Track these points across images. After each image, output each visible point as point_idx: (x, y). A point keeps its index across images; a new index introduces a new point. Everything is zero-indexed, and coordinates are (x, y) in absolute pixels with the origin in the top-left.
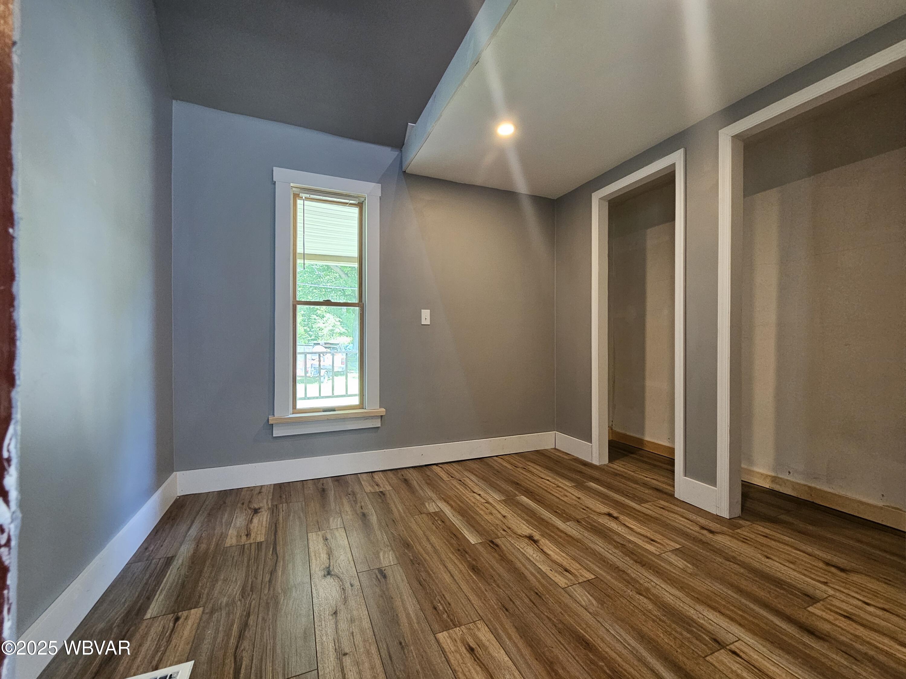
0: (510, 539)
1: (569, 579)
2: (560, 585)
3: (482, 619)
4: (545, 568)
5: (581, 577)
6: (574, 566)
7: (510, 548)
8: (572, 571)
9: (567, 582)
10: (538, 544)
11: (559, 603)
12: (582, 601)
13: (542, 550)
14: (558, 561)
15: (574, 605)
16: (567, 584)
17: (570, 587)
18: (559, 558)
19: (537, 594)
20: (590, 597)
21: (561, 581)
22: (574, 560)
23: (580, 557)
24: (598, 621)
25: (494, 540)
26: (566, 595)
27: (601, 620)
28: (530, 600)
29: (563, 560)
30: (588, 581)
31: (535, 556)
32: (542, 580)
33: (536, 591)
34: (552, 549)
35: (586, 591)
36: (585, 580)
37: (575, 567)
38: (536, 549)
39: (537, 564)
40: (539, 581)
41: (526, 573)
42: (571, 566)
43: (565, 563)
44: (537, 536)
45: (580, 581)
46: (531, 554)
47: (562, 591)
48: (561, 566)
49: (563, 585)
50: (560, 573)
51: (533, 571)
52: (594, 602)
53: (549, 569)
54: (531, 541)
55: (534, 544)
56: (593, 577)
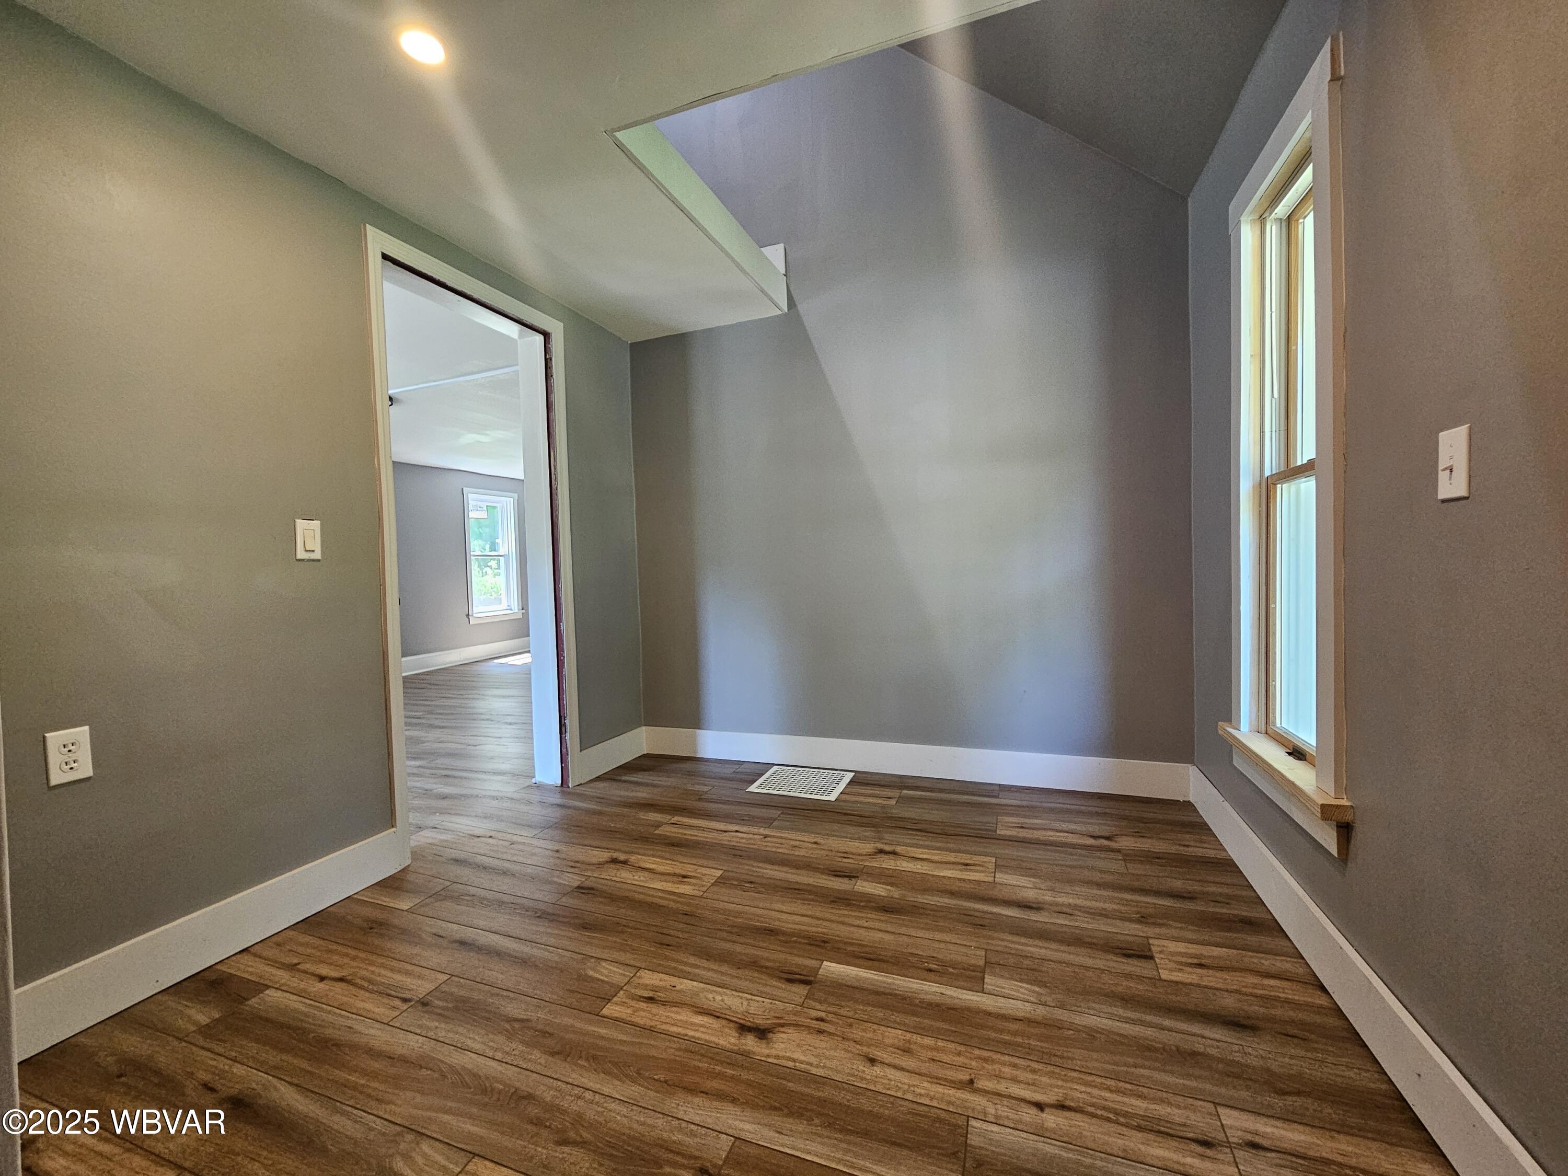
0: (790, 1007)
1: (638, 986)
2: (646, 971)
3: (701, 897)
4: (685, 985)
5: (624, 1000)
6: (645, 1015)
7: (767, 989)
8: (642, 1004)
9: (641, 981)
10: (732, 1025)
11: (633, 950)
12: (608, 966)
13: (718, 1017)
14: (674, 1009)
15: (616, 955)
16: (639, 977)
17: (632, 975)
18: (679, 1017)
19: (668, 945)
20: (597, 976)
21: (650, 978)
22: (651, 1029)
23: (642, 1041)
24: (579, 953)
25: (808, 987)
26: (632, 962)
27: (575, 956)
28: (669, 935)
29: (667, 1017)
30: (610, 1000)
31: (718, 998)
32: (673, 964)
33: (671, 948)
34: (701, 1029)
35: (607, 983)
36: (615, 999)
37: (642, 1014)
38: (727, 1012)
39: (702, 985)
40: (677, 961)
41: (705, 964)
42: (650, 1012)
43: (661, 1011)
44: (750, 1042)
45: (622, 992)
46: (726, 998)
47: (638, 965)
48: (664, 1003)
49: (642, 973)
50: (655, 989)
51: (697, 971)
52: (591, 973)
53: (678, 987)
54: (755, 1026)
55: (742, 1022)
56: (605, 1012)
